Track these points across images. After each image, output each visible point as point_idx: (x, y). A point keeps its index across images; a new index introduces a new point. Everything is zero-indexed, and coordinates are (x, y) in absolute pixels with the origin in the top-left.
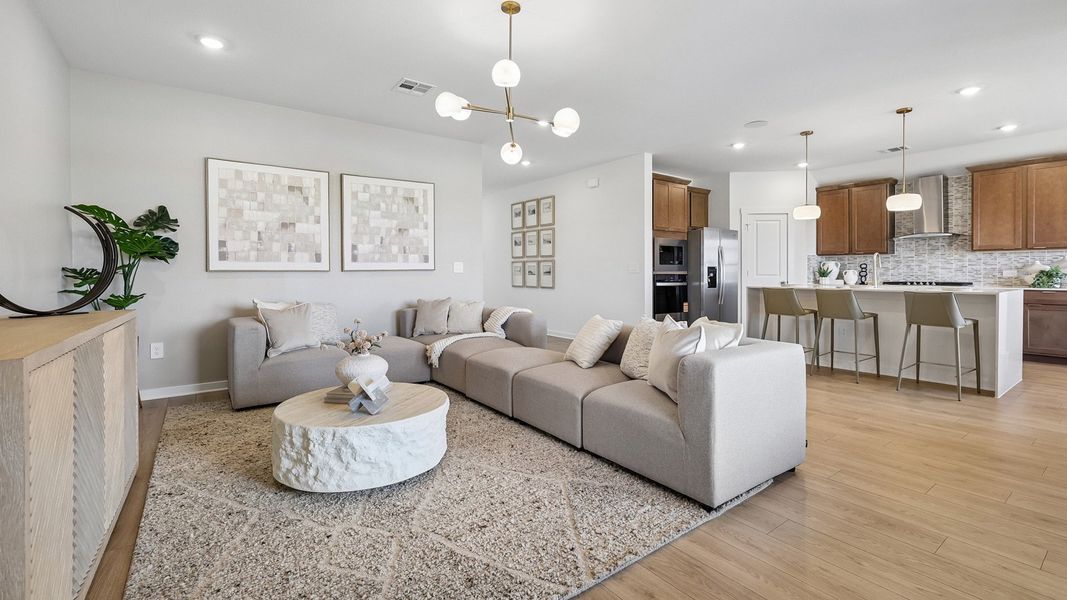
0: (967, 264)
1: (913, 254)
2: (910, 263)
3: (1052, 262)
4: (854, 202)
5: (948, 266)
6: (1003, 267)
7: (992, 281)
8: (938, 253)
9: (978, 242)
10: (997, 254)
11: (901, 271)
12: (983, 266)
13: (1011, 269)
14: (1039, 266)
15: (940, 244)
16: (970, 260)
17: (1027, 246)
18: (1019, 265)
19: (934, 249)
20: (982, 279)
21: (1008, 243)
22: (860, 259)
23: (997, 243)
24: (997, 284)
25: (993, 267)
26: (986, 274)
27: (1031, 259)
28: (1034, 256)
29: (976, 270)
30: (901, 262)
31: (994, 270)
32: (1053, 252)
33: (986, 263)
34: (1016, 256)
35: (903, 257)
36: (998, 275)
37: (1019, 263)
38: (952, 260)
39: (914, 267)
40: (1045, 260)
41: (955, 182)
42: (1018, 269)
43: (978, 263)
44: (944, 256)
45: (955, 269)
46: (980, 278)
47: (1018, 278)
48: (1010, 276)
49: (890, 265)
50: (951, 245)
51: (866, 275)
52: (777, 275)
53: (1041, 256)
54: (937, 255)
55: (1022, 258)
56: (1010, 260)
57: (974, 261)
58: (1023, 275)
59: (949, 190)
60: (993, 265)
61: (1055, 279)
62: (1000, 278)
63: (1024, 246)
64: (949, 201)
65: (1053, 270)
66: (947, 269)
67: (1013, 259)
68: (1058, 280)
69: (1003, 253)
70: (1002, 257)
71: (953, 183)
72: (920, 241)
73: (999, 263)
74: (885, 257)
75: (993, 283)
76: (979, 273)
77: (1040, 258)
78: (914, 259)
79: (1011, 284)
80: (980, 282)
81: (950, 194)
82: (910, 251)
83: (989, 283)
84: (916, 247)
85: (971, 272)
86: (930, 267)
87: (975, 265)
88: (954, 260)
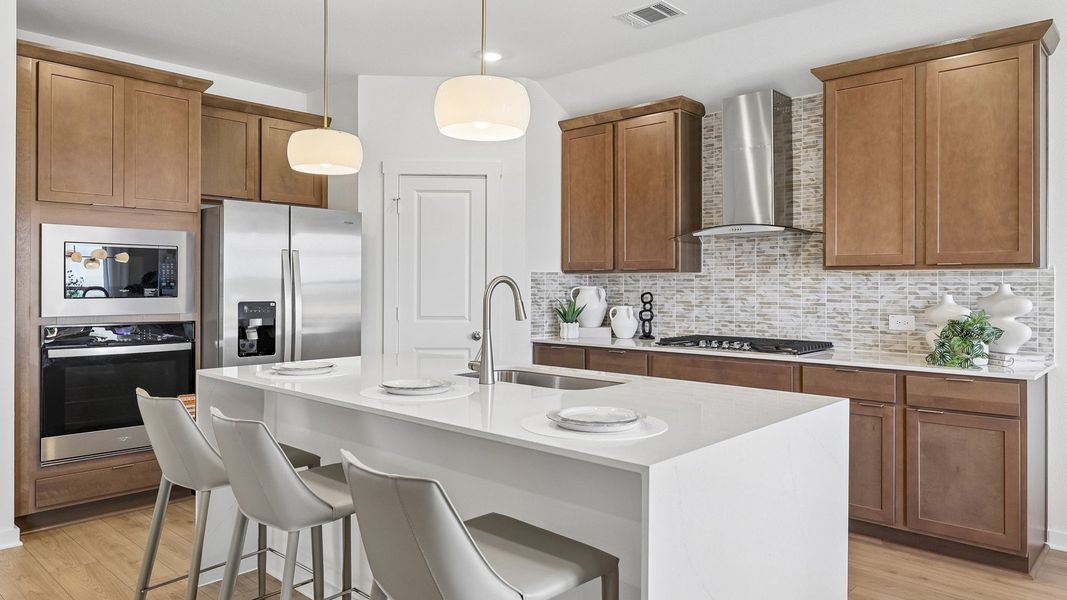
0: (824, 298)
1: (731, 274)
2: (727, 294)
3: (980, 297)
4: (622, 154)
5: (792, 302)
6: (890, 309)
7: (869, 339)
8: (775, 271)
9: (835, 250)
10: (878, 276)
11: (712, 311)
12: (853, 304)
13: (903, 312)
14: (954, 309)
15: (778, 251)
16: (830, 290)
17: (924, 261)
18: (919, 304)
19: (768, 263)
20: (851, 335)
21: (889, 251)
22: (643, 282)
23: (870, 251)
24: (878, 346)
25: (872, 306)
26: (858, 322)
27: (940, 289)
28: (947, 284)
29: (841, 314)
30: (712, 291)
31: (873, 315)
32: (981, 274)
33: (859, 297)
34: (913, 282)
35: (716, 280)
36: (881, 326)
37: (918, 298)
38: (799, 288)
39: (733, 303)
40: (964, 294)
41: (805, 110)
42: (916, 312)
43: (844, 297)
44: (785, 280)
45: (804, 309)
46: (849, 331)
47: (916, 334)
48: (902, 328)
49: (693, 297)
50: (798, 255)
51: (652, 318)
52: (463, 318)
53: (959, 284)
54: (772, 276)
55: (924, 286)
56: (903, 293)
57: (837, 292)
58: (925, 328)
59: (794, 127)
60: (872, 301)
61: (975, 342)
62: (885, 333)
63: (920, 259)
64: (794, 152)
65: (974, 320)
66: (790, 308)
67: (907, 290)
68: (981, 347)
69: (888, 275)
70: (888, 284)
71: (801, 111)
72: (744, 243)
73: (882, 297)
74: (685, 280)
75: (872, 344)
76: (846, 320)
77: (957, 289)
78: (734, 284)
79: (904, 348)
80: (849, 340)
81: (795, 136)
82: (728, 265)
83: (865, 344)
84: (737, 257)
85: (833, 318)
86: (760, 303)
87: (840, 301)
88: (803, 288)
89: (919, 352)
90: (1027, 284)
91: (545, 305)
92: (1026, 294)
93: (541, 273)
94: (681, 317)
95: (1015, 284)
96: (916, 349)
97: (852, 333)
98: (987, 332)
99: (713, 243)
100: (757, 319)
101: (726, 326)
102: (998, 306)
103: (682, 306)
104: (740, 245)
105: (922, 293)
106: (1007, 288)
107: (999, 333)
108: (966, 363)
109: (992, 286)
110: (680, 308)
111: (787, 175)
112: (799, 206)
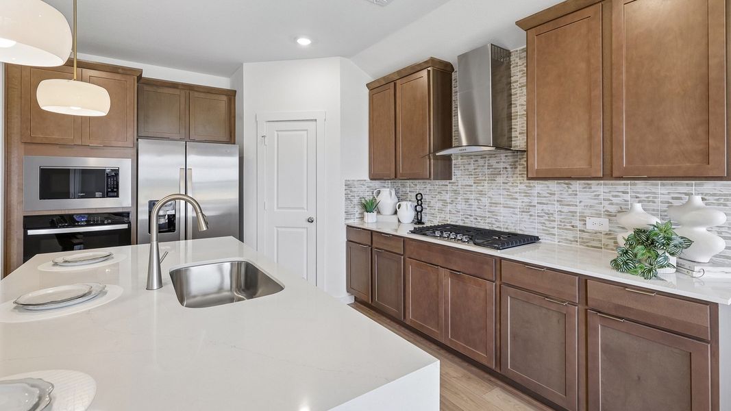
0: (535, 201)
1: (471, 182)
2: (468, 196)
3: (670, 206)
4: (399, 101)
5: (511, 203)
6: (588, 212)
7: (570, 236)
8: (500, 180)
9: (535, 164)
10: (577, 185)
11: (459, 207)
12: (557, 207)
13: (599, 215)
14: (641, 216)
15: (502, 165)
16: (539, 195)
17: (610, 174)
18: (613, 209)
19: (495, 174)
20: (556, 231)
21: (579, 164)
22: (419, 186)
23: (564, 165)
24: (577, 241)
25: (572, 209)
26: (561, 221)
27: (631, 197)
28: (638, 193)
29: (548, 214)
30: (459, 193)
31: (573, 216)
32: (672, 185)
33: (561, 201)
34: (607, 190)
35: (462, 185)
36: (579, 225)
37: (612, 204)
38: (516, 193)
39: (472, 202)
40: (654, 202)
41: (520, 59)
42: (610, 215)
43: (550, 200)
44: (507, 186)
45: (520, 208)
46: (554, 228)
47: (610, 234)
48: (597, 228)
49: (447, 197)
50: (516, 168)
51: (422, 210)
52: (303, 208)
53: (649, 193)
54: (498, 183)
55: (617, 194)
56: (597, 199)
57: (545, 197)
58: (618, 230)
59: (512, 72)
60: (572, 205)
61: (660, 252)
62: (583, 231)
63: (608, 172)
64: (513, 91)
65: (661, 230)
66: (510, 207)
67: (601, 197)
68: (666, 258)
69: (585, 184)
70: (585, 192)
71: (518, 59)
72: (479, 160)
73: (580, 202)
74: (442, 185)
75: (573, 239)
76: (552, 219)
77: (648, 197)
78: (473, 188)
79: (600, 246)
80: (554, 235)
81: (513, 79)
82: (470, 175)
83: (567, 240)
84: (474, 169)
85: (542, 217)
86: (490, 203)
87: (547, 204)
88: (519, 193)
89: (613, 250)
90: (720, 195)
91: (356, 200)
92: (719, 205)
93: (353, 181)
94: (441, 210)
95: (706, 194)
96: (611, 247)
97: (556, 229)
98: (672, 243)
99: (459, 160)
100: (488, 215)
101: (468, 218)
102: (687, 217)
103: (441, 203)
104: (477, 161)
105: (615, 200)
106: (697, 200)
107: (688, 243)
108: (649, 273)
109: (683, 196)
110: (439, 205)
111: (508, 108)
112: (516, 131)
